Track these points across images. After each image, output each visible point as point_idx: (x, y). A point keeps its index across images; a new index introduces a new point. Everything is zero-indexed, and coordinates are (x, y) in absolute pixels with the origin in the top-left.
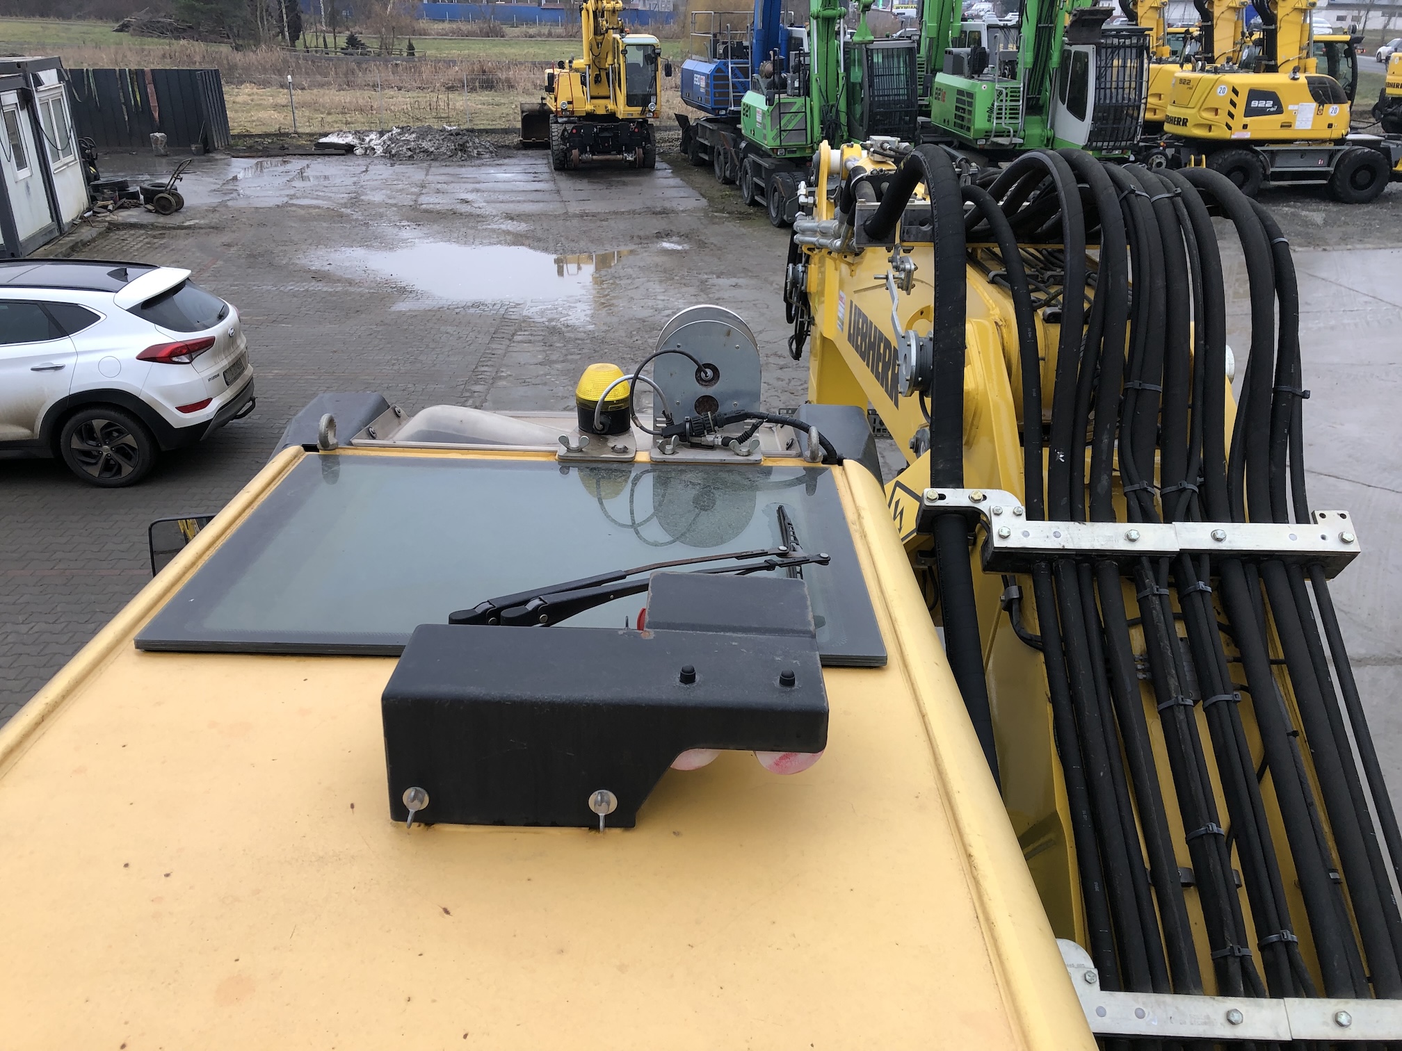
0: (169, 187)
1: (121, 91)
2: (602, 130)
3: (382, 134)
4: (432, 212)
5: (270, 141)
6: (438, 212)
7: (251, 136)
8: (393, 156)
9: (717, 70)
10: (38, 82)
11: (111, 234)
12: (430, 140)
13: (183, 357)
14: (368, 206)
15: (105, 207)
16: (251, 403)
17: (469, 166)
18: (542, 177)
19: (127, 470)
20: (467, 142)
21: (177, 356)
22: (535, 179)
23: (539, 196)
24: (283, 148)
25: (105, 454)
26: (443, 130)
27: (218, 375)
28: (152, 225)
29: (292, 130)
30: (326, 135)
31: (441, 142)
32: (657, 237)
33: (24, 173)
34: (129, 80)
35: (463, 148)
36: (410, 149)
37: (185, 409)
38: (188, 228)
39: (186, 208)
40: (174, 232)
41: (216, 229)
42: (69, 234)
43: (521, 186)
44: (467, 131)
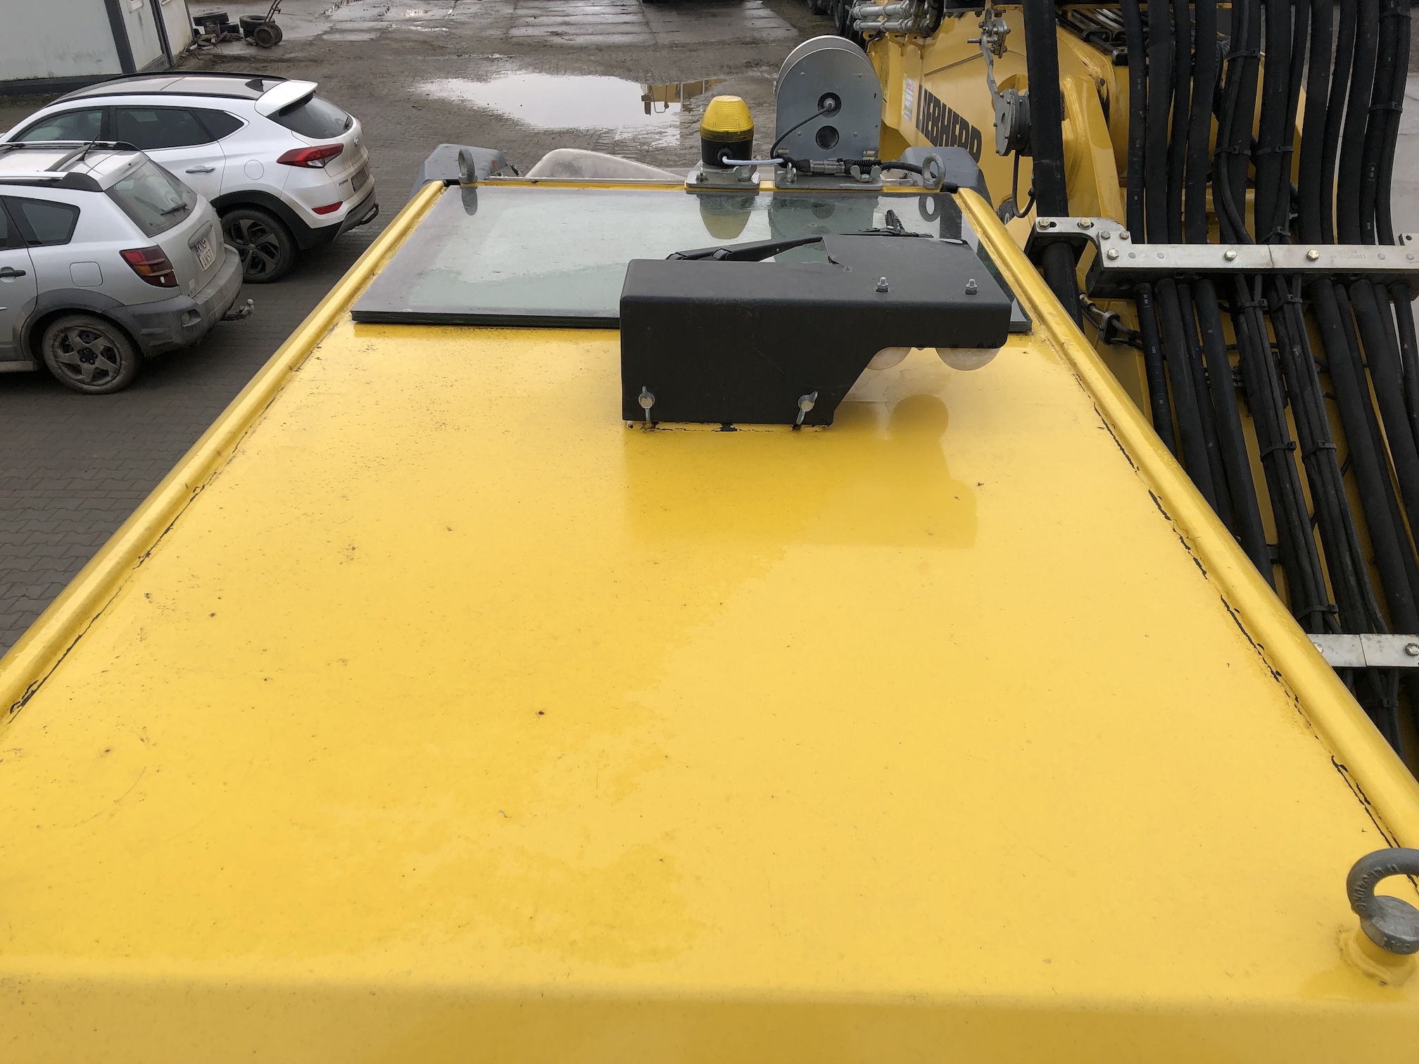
0: (267, 20)
4: (523, 44)
11: (217, 67)
13: (316, 161)
14: (460, 39)
15: (208, 40)
16: (375, 209)
18: (630, 9)
19: (271, 265)
21: (312, 160)
22: (624, 11)
23: (628, 28)
25: (251, 252)
27: (347, 180)
28: (254, 58)
32: (747, 67)
33: (136, 3)
37: (321, 210)
38: (289, 60)
39: (285, 41)
40: (276, 65)
41: (315, 61)
42: (179, 66)
43: (611, 19)
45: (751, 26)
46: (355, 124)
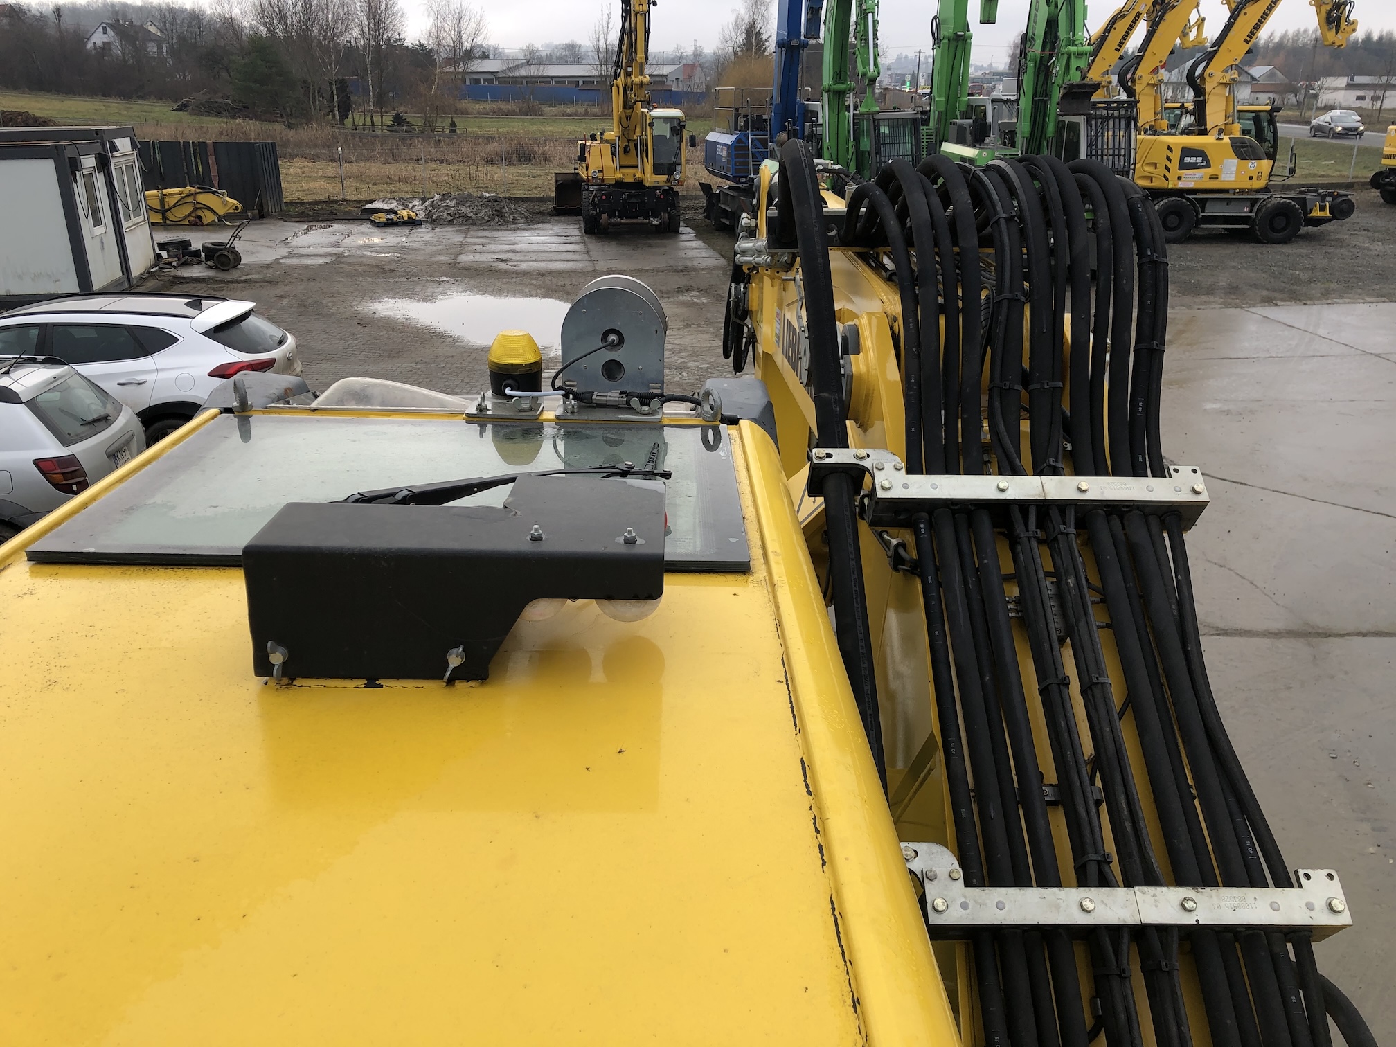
0: (228, 246)
1: (184, 162)
2: (630, 196)
3: (424, 200)
4: (469, 269)
5: (320, 207)
6: (475, 270)
7: (302, 203)
8: (435, 220)
9: (738, 141)
10: (114, 148)
11: (175, 287)
12: (469, 206)
14: (410, 264)
15: (170, 264)
17: (505, 230)
18: (573, 240)
20: (504, 208)
22: (566, 241)
23: (570, 256)
24: (332, 213)
26: (482, 197)
28: (213, 279)
29: (340, 198)
30: (372, 202)
31: (480, 208)
32: (678, 292)
33: (99, 230)
34: (192, 152)
35: (500, 213)
36: (449, 214)
38: (245, 281)
39: (243, 264)
40: (232, 286)
41: (270, 282)
42: (137, 286)
43: (554, 247)
44: (505, 198)
45: (684, 256)
46: (291, 340)
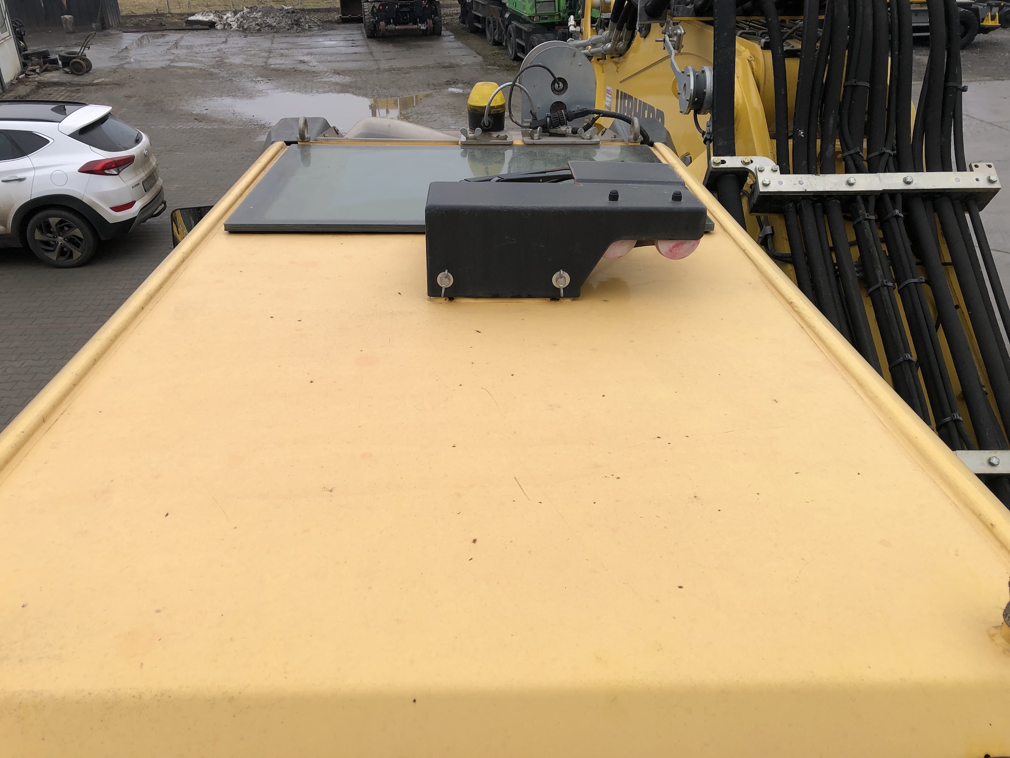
0: (80, 54)
2: (401, 6)
3: (235, 13)
4: (279, 70)
5: (150, 19)
6: (283, 70)
7: (136, 16)
8: (246, 30)
11: (41, 90)
12: (273, 17)
13: (112, 170)
14: (231, 67)
15: (34, 71)
16: (163, 205)
17: (302, 36)
18: (358, 43)
19: (77, 254)
20: (300, 18)
21: (108, 169)
22: (353, 45)
23: (357, 57)
24: (161, 25)
25: (60, 243)
26: (282, 9)
27: (139, 184)
28: (70, 83)
29: (167, 11)
30: (193, 14)
31: (281, 18)
32: (447, 84)
35: (297, 23)
36: (257, 24)
37: (117, 209)
38: (97, 84)
39: (93, 70)
40: (86, 88)
41: (118, 85)
43: (344, 50)
44: (300, 10)
45: (448, 55)
